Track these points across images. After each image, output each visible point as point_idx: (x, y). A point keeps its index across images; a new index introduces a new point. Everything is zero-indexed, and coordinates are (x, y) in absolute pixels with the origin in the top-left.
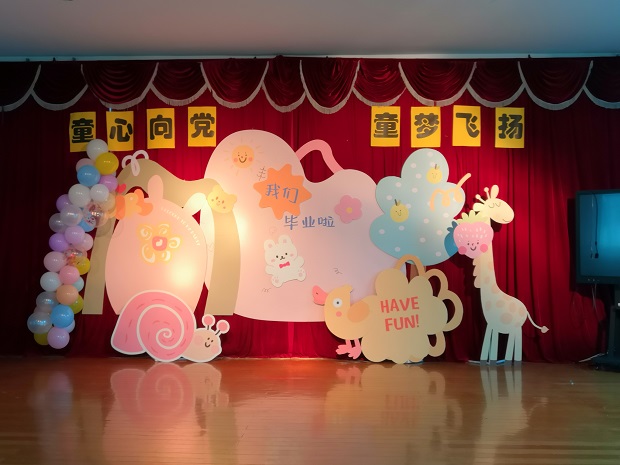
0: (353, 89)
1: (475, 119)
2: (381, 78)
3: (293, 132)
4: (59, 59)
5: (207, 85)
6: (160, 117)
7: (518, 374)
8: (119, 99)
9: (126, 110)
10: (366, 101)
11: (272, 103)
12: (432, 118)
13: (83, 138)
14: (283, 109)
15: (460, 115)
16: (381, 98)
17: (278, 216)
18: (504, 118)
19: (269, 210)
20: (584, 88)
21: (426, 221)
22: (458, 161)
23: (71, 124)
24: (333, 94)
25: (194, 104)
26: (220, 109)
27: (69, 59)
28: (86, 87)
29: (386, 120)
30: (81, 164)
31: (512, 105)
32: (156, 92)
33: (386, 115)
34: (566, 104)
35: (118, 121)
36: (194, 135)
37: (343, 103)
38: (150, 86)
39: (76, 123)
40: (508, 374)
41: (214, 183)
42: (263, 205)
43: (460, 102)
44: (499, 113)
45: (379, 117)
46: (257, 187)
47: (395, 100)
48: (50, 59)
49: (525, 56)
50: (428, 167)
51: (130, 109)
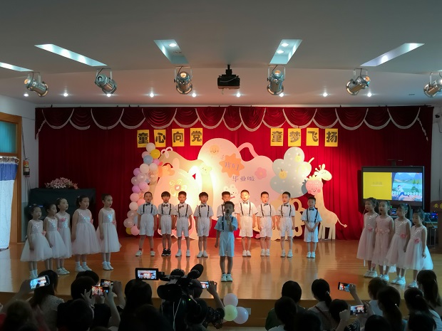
0: (263, 120)
1: (316, 134)
2: (275, 116)
3: (237, 139)
4: (132, 106)
5: (199, 119)
6: (178, 133)
7: (334, 245)
8: (160, 124)
10: (268, 126)
11: (227, 127)
12: (297, 133)
13: (144, 141)
14: (232, 129)
16: (275, 125)
17: (230, 176)
18: (329, 133)
19: (226, 173)
20: (364, 120)
21: (295, 178)
22: (309, 152)
23: (138, 135)
24: (254, 123)
25: (192, 127)
26: (204, 129)
27: (136, 106)
28: (145, 119)
29: (277, 134)
31: (333, 127)
32: (176, 122)
33: (277, 132)
34: (356, 127)
35: (159, 134)
36: (193, 141)
37: (259, 127)
38: (174, 119)
39: (140, 135)
40: (330, 245)
41: (202, 161)
42: (223, 171)
44: (327, 131)
45: (274, 133)
46: (220, 163)
47: (281, 126)
48: (128, 106)
49: (339, 106)
50: (295, 155)
51: (164, 129)
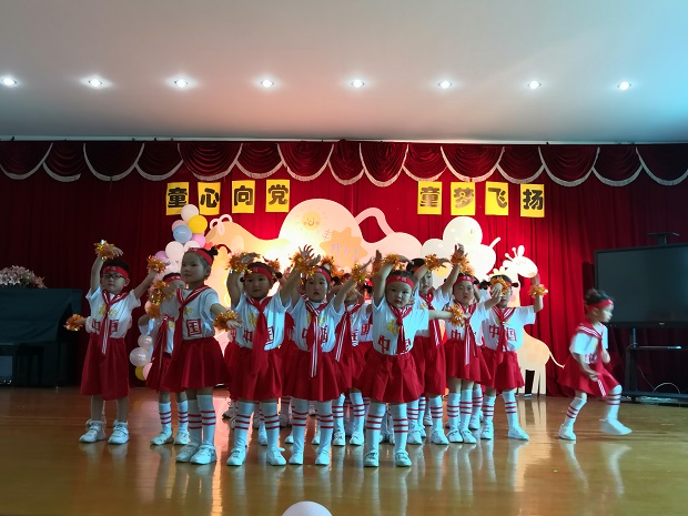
0: (403, 167)
1: (503, 193)
2: (426, 158)
3: (354, 200)
4: (159, 139)
5: (283, 162)
6: (243, 188)
7: (543, 405)
8: (209, 171)
9: (215, 181)
10: (413, 177)
11: (336, 177)
12: (468, 192)
13: (178, 203)
14: (345, 183)
15: (492, 190)
16: (426, 175)
18: (528, 193)
20: (593, 169)
22: (490, 226)
23: (168, 192)
24: (387, 171)
25: (271, 177)
26: (293, 182)
27: (167, 139)
28: (182, 162)
29: (429, 192)
30: (176, 225)
31: (534, 182)
32: (240, 167)
33: (431, 188)
34: (579, 182)
35: (207, 190)
36: (271, 203)
37: (395, 178)
38: (236, 162)
39: (172, 191)
43: (490, 179)
44: (524, 188)
45: (425, 190)
46: (323, 246)
47: (437, 177)
48: (152, 139)
49: (544, 143)
50: (464, 232)
51: (218, 181)
